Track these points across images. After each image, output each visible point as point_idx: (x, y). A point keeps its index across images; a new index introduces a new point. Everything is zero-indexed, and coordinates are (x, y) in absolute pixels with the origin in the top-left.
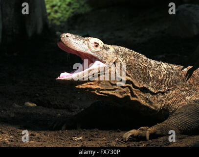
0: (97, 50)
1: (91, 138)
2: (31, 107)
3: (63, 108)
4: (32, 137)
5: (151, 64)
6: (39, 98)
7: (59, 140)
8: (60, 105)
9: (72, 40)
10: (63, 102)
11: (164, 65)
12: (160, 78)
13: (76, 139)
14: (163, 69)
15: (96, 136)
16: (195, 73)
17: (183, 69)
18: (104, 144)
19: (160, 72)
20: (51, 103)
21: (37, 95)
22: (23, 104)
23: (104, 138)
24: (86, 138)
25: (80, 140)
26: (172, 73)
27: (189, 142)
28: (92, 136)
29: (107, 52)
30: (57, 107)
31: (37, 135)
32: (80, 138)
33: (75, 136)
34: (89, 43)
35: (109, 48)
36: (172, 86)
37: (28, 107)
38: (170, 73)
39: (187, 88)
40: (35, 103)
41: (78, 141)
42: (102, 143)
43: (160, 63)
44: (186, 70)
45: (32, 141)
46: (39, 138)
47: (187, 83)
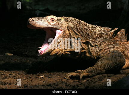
0: (54, 23)
1: (50, 76)
2: (10, 56)
3: (31, 57)
4: (10, 76)
5: (89, 28)
6: (15, 50)
7: (28, 78)
8: (29, 55)
9: (37, 22)
10: (31, 53)
11: (98, 28)
12: (95, 36)
13: (40, 77)
14: (97, 30)
15: (53, 75)
16: (119, 33)
17: (111, 31)
18: (59, 80)
19: (95, 32)
20: (23, 53)
21: (14, 48)
22: (5, 54)
23: (58, 76)
24: (46, 76)
25: (43, 78)
26: (103, 34)
27: (115, 79)
28: (50, 75)
29: (61, 22)
30: (27, 56)
31: (13, 74)
32: (43, 76)
33: (39, 75)
34: (48, 20)
35: (61, 20)
36: (103, 41)
37: (7, 56)
38: (102, 34)
39: (112, 43)
40: (12, 54)
41: (41, 78)
42: (57, 80)
43: (96, 26)
44: (113, 31)
45: (10, 78)
46: (15, 76)
47: (113, 40)
